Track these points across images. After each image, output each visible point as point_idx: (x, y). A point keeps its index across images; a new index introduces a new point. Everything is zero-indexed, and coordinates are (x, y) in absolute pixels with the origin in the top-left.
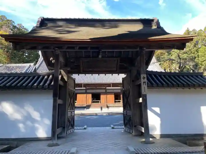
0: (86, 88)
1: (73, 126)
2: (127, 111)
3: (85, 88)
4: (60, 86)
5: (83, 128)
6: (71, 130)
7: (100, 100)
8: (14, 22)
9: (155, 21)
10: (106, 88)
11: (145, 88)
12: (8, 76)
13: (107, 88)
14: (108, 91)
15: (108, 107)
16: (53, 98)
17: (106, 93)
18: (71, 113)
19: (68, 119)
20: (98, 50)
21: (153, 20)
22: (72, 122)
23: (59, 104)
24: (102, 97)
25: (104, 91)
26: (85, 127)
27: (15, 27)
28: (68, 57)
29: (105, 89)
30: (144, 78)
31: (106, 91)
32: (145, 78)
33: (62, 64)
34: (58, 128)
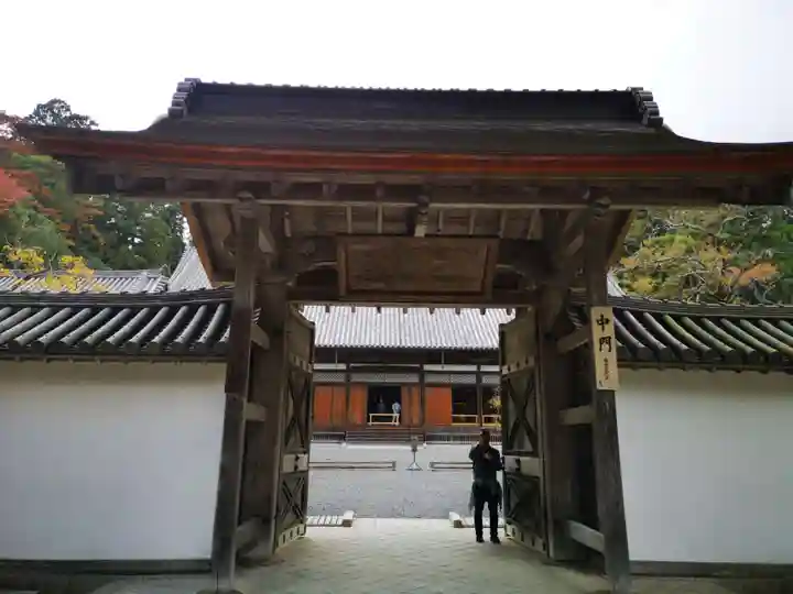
0: (348, 367)
1: (300, 511)
2: (522, 459)
3: (343, 366)
4: (255, 347)
5: (340, 522)
6: (295, 529)
10: (422, 367)
11: (609, 362)
12: (49, 306)
13: (427, 367)
14: (429, 379)
16: (224, 395)
18: (297, 458)
19: (281, 485)
20: (414, 205)
22: (299, 495)
23: (248, 422)
25: (414, 379)
26: (349, 515)
28: (288, 234)
29: (420, 371)
30: (603, 322)
31: (422, 378)
32: (607, 321)
33: (268, 262)
34: (240, 523)
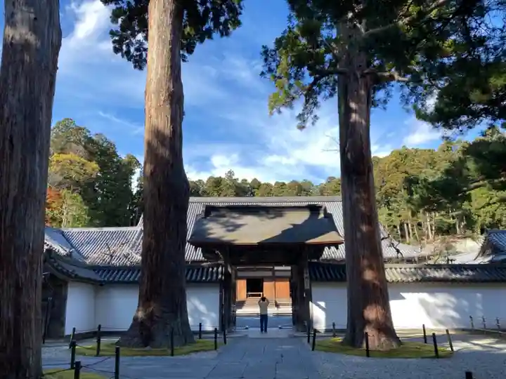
7: (262, 291)
8: (89, 132)
9: (323, 208)
10: (274, 268)
11: (308, 282)
13: (276, 268)
14: (277, 274)
15: (277, 305)
17: (275, 278)
21: (321, 207)
24: (266, 285)
25: (270, 274)
27: (90, 140)
29: (272, 270)
30: (307, 273)
31: (274, 274)
